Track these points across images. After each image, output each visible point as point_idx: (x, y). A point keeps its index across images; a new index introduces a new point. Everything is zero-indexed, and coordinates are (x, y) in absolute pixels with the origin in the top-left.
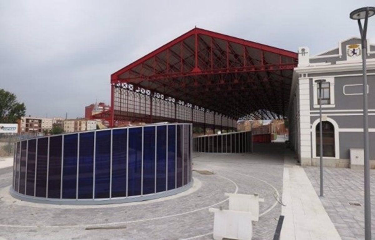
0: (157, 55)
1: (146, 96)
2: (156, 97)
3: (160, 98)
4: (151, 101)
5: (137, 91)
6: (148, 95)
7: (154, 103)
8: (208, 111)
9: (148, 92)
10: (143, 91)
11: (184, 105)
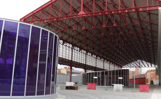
0: (53, 4)
1: (70, 48)
2: (75, 49)
3: (77, 50)
4: (72, 52)
5: (64, 44)
6: (71, 48)
7: (73, 53)
8: (106, 61)
9: (71, 46)
10: (68, 45)
11: (91, 56)
